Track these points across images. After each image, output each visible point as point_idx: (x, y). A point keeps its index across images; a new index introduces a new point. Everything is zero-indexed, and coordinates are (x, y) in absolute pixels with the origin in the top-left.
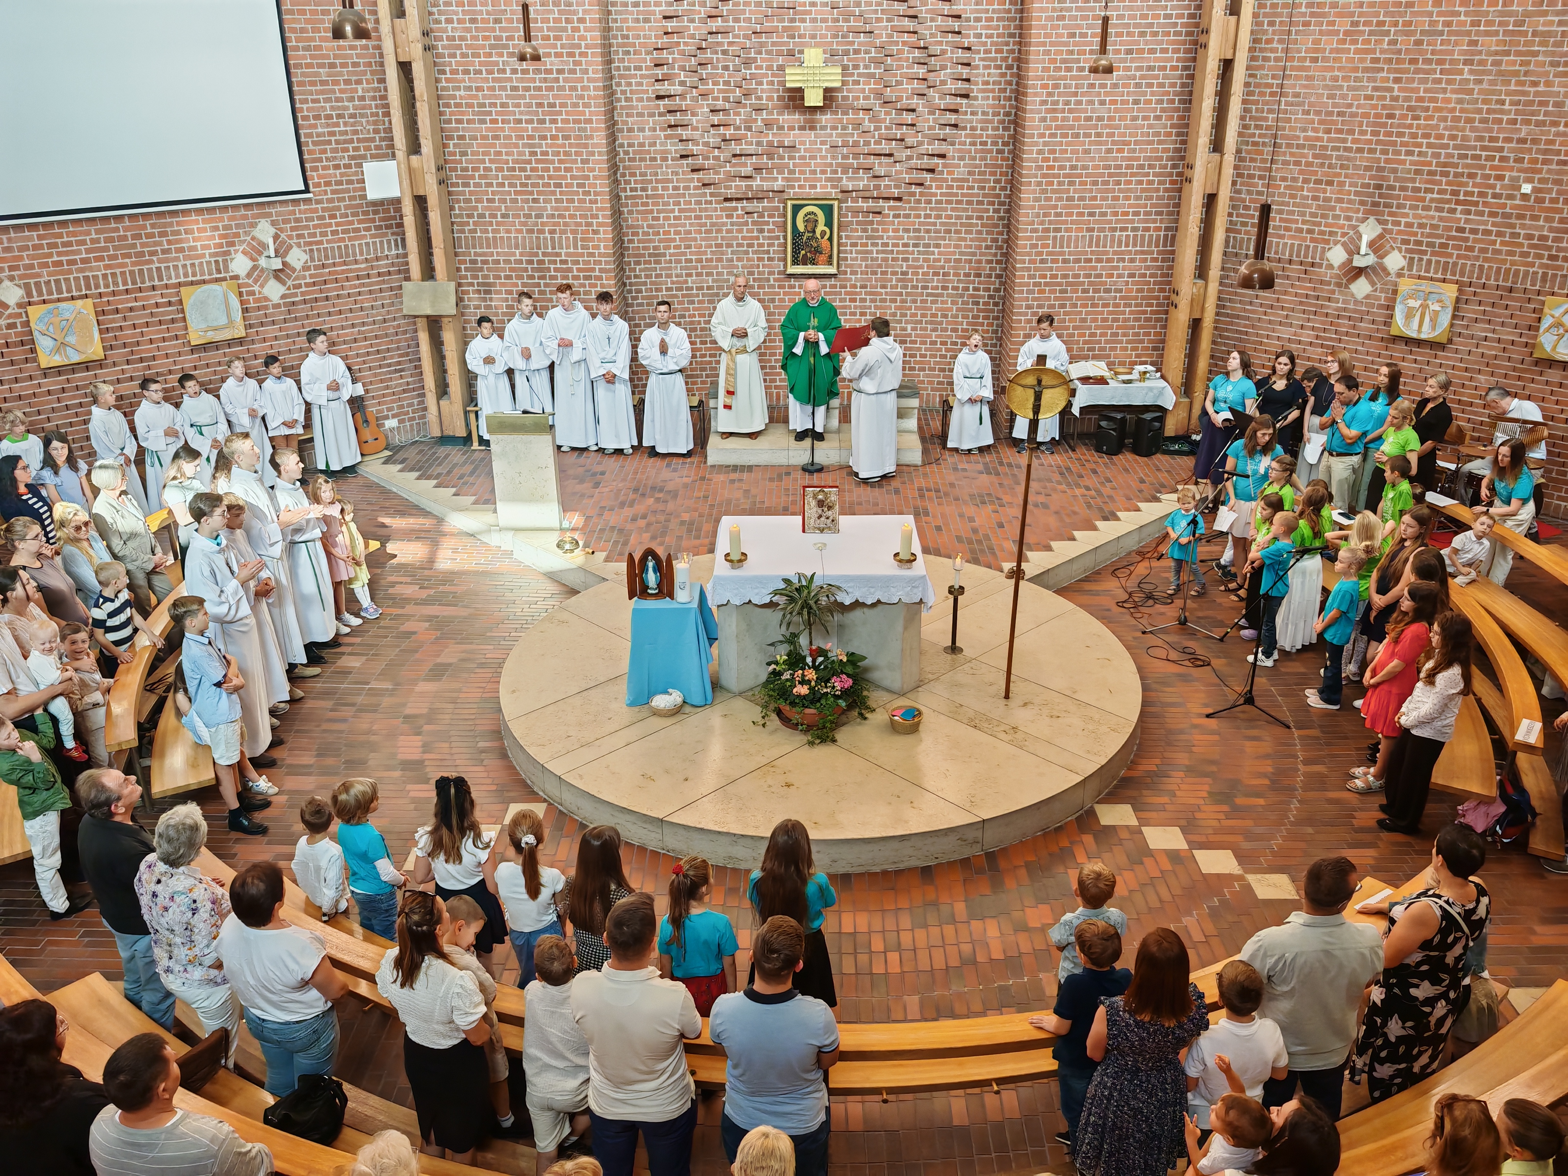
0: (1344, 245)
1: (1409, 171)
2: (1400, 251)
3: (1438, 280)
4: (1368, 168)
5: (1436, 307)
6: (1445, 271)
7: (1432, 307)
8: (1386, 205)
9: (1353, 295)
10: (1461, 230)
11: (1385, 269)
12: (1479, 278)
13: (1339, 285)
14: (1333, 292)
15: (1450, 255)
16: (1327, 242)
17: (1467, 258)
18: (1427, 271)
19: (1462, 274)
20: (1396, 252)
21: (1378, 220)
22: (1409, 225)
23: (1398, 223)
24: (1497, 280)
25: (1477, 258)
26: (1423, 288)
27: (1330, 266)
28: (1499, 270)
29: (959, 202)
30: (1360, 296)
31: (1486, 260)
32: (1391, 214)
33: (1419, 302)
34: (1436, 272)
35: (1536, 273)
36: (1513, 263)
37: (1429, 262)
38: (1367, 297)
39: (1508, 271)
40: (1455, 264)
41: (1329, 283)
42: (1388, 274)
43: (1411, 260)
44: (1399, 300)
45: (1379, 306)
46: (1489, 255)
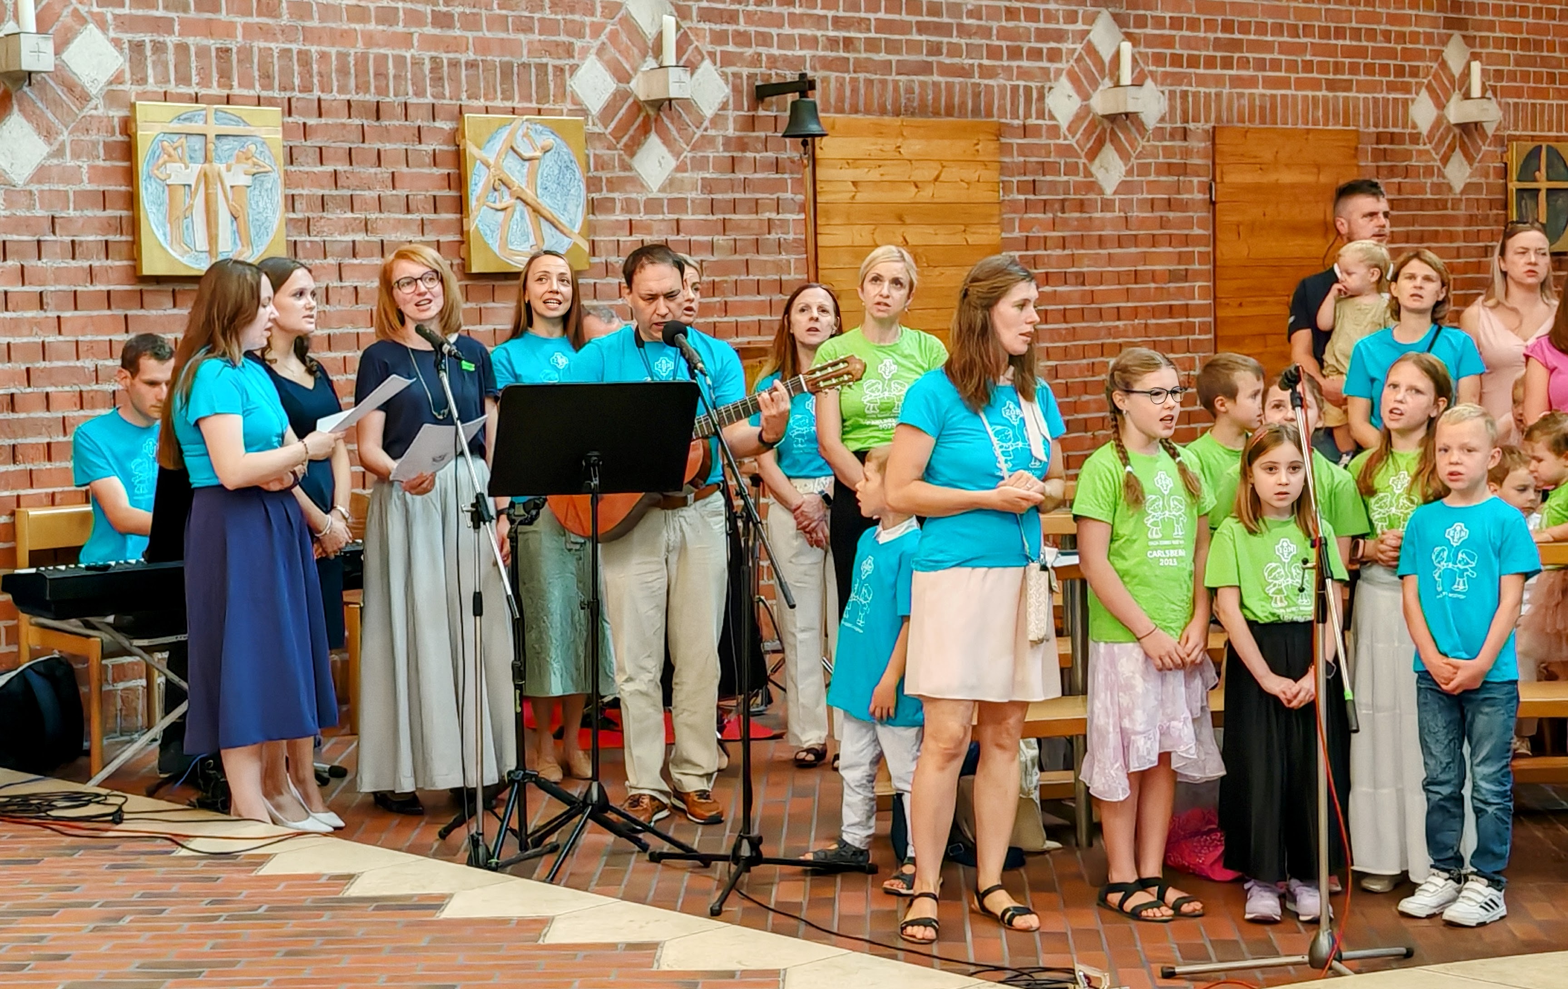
2: (102, 25)
3: (212, 100)
5: (238, 177)
6: (225, 75)
7: (229, 180)
11: (71, 86)
12: (307, 88)
15: (229, 30)
17: (265, 32)
18: (183, 79)
19: (266, 77)
20: (91, 26)
24: (342, 89)
25: (287, 33)
26: (197, 126)
28: (342, 57)
30: (19, 174)
31: (309, 35)
33: (196, 168)
34: (205, 82)
35: (417, 63)
36: (370, 40)
37: (182, 49)
38: (41, 174)
39: (362, 60)
40: (245, 54)
42: (84, 98)
43: (137, 47)
44: (143, 167)
45: (83, 199)
46: (315, 23)
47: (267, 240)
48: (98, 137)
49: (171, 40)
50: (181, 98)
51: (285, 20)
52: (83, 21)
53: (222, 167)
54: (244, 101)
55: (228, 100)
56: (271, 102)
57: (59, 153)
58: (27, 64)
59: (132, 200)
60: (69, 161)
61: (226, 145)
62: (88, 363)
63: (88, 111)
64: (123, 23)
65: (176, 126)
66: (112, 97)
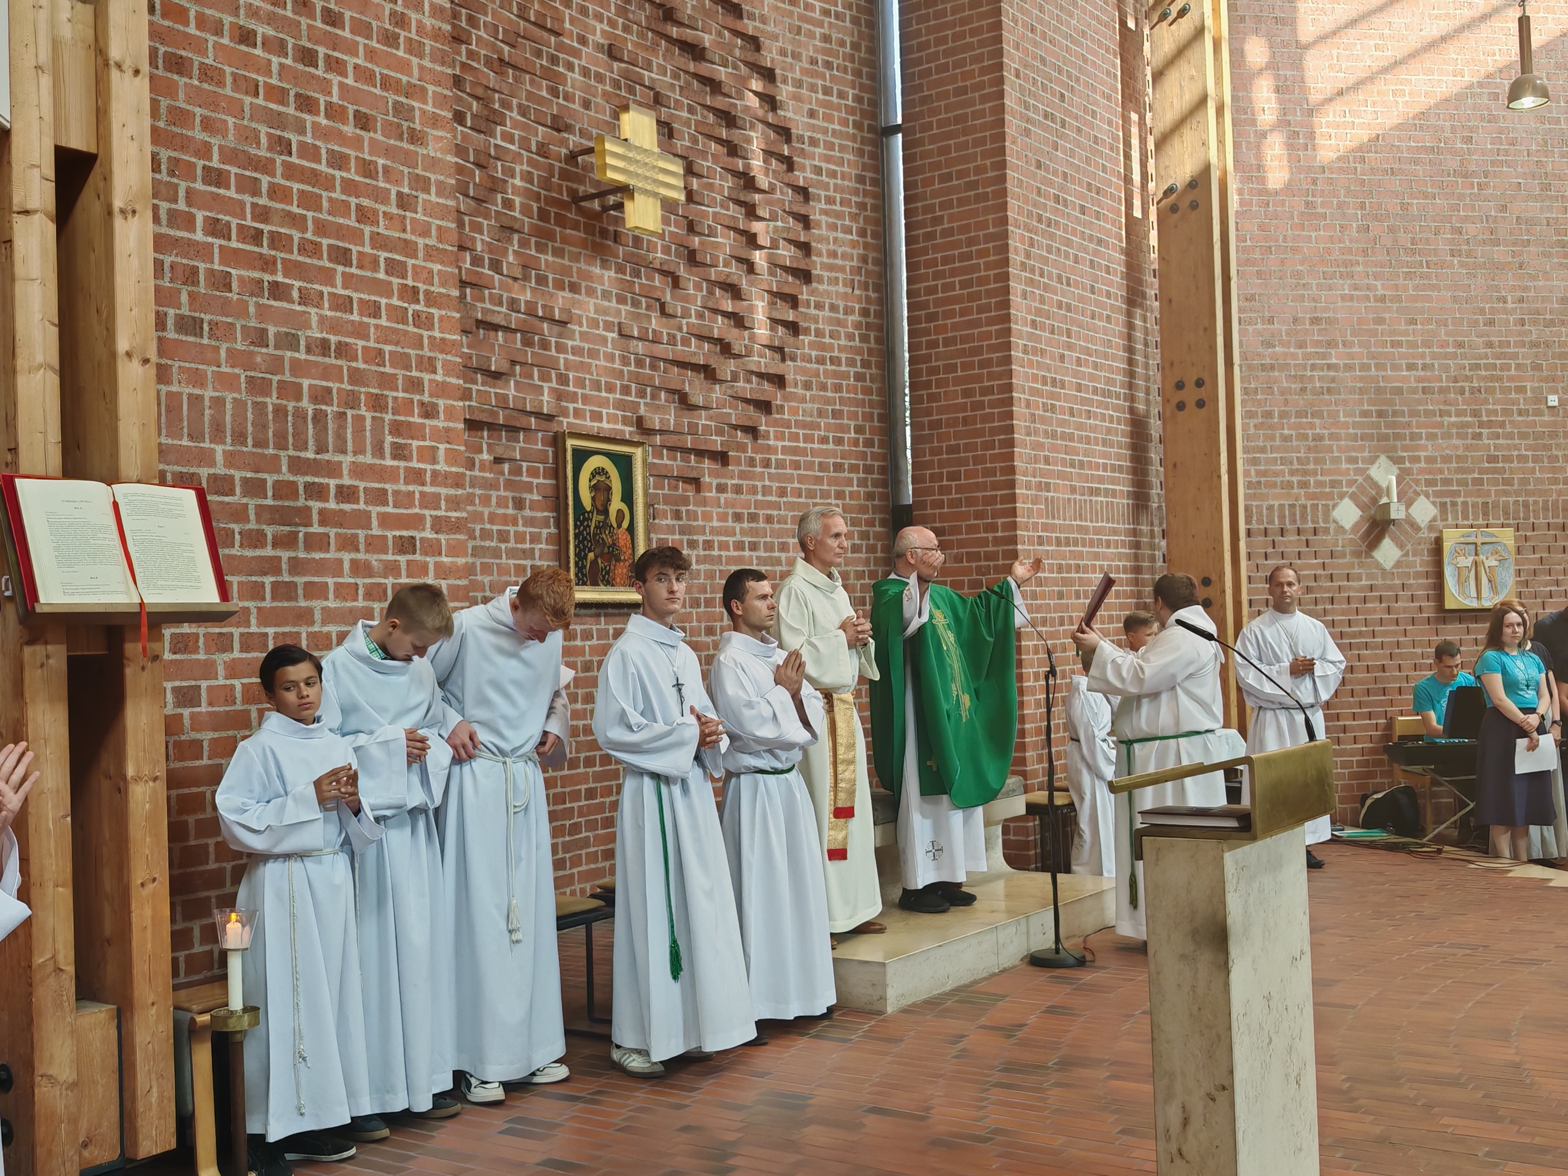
0: (1353, 497)
1: (1414, 391)
2: (1427, 496)
3: (1479, 527)
4: (1362, 391)
5: (1491, 562)
6: (1486, 514)
7: (1487, 563)
8: (1397, 437)
9: (1378, 565)
10: (1493, 459)
11: (1413, 525)
12: (1527, 518)
13: (1357, 554)
14: (1352, 566)
15: (1488, 494)
16: (1330, 496)
17: (1506, 493)
18: (1465, 517)
19: (1506, 514)
20: (1422, 497)
21: (1390, 458)
22: (1430, 460)
23: (1417, 459)
24: (1545, 517)
25: (1517, 493)
26: (1472, 539)
27: (1341, 529)
28: (1546, 502)
29: (810, 466)
30: (1388, 565)
31: (1528, 493)
32: (1405, 448)
33: (1471, 559)
34: (1476, 518)
36: (1559, 493)
37: (1465, 504)
38: (1398, 564)
39: (1555, 503)
40: (1496, 504)
41: (1343, 555)
42: (1418, 529)
43: (1443, 505)
44: (1446, 560)
45: (1417, 575)
46: (1531, 487)
47: (1506, 591)
48: (1425, 547)
49: (1460, 500)
50: (1464, 527)
51: (1516, 487)
52: (1418, 494)
53: (1484, 558)
54: (1495, 526)
55: (1487, 526)
56: (1508, 526)
57: (1406, 554)
58: (1393, 516)
59: (1439, 575)
60: (1411, 558)
61: (1487, 547)
62: (1419, 651)
63: (1420, 535)
64: (1437, 494)
65: (1462, 540)
66: (1431, 527)
